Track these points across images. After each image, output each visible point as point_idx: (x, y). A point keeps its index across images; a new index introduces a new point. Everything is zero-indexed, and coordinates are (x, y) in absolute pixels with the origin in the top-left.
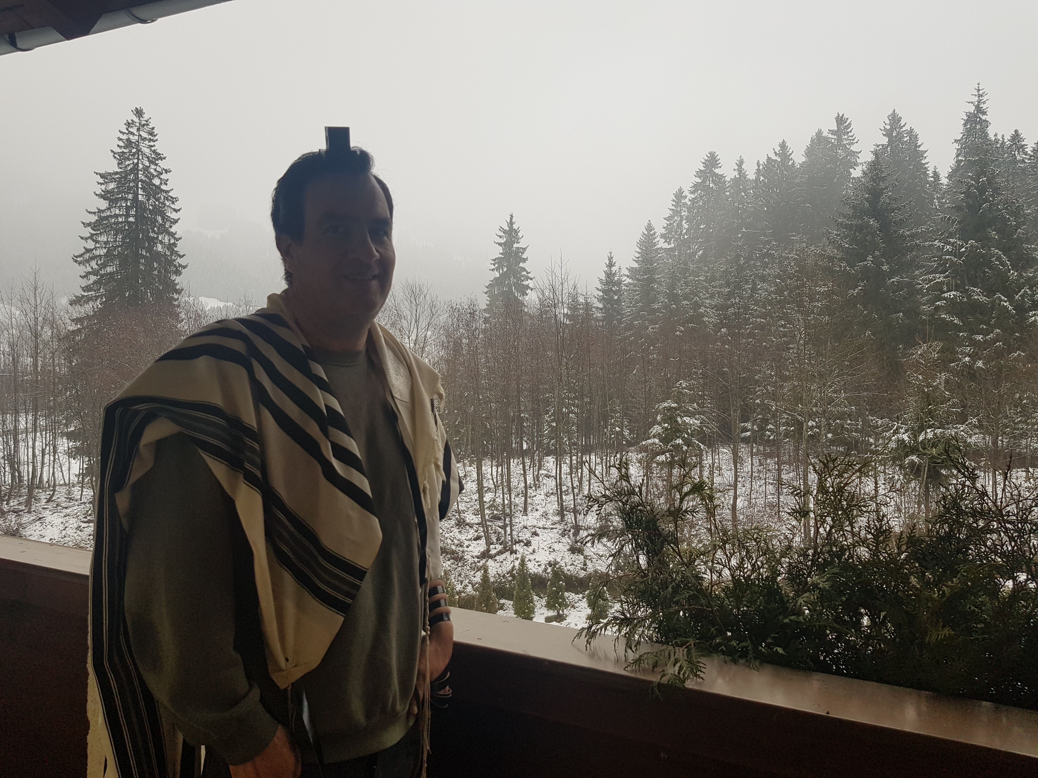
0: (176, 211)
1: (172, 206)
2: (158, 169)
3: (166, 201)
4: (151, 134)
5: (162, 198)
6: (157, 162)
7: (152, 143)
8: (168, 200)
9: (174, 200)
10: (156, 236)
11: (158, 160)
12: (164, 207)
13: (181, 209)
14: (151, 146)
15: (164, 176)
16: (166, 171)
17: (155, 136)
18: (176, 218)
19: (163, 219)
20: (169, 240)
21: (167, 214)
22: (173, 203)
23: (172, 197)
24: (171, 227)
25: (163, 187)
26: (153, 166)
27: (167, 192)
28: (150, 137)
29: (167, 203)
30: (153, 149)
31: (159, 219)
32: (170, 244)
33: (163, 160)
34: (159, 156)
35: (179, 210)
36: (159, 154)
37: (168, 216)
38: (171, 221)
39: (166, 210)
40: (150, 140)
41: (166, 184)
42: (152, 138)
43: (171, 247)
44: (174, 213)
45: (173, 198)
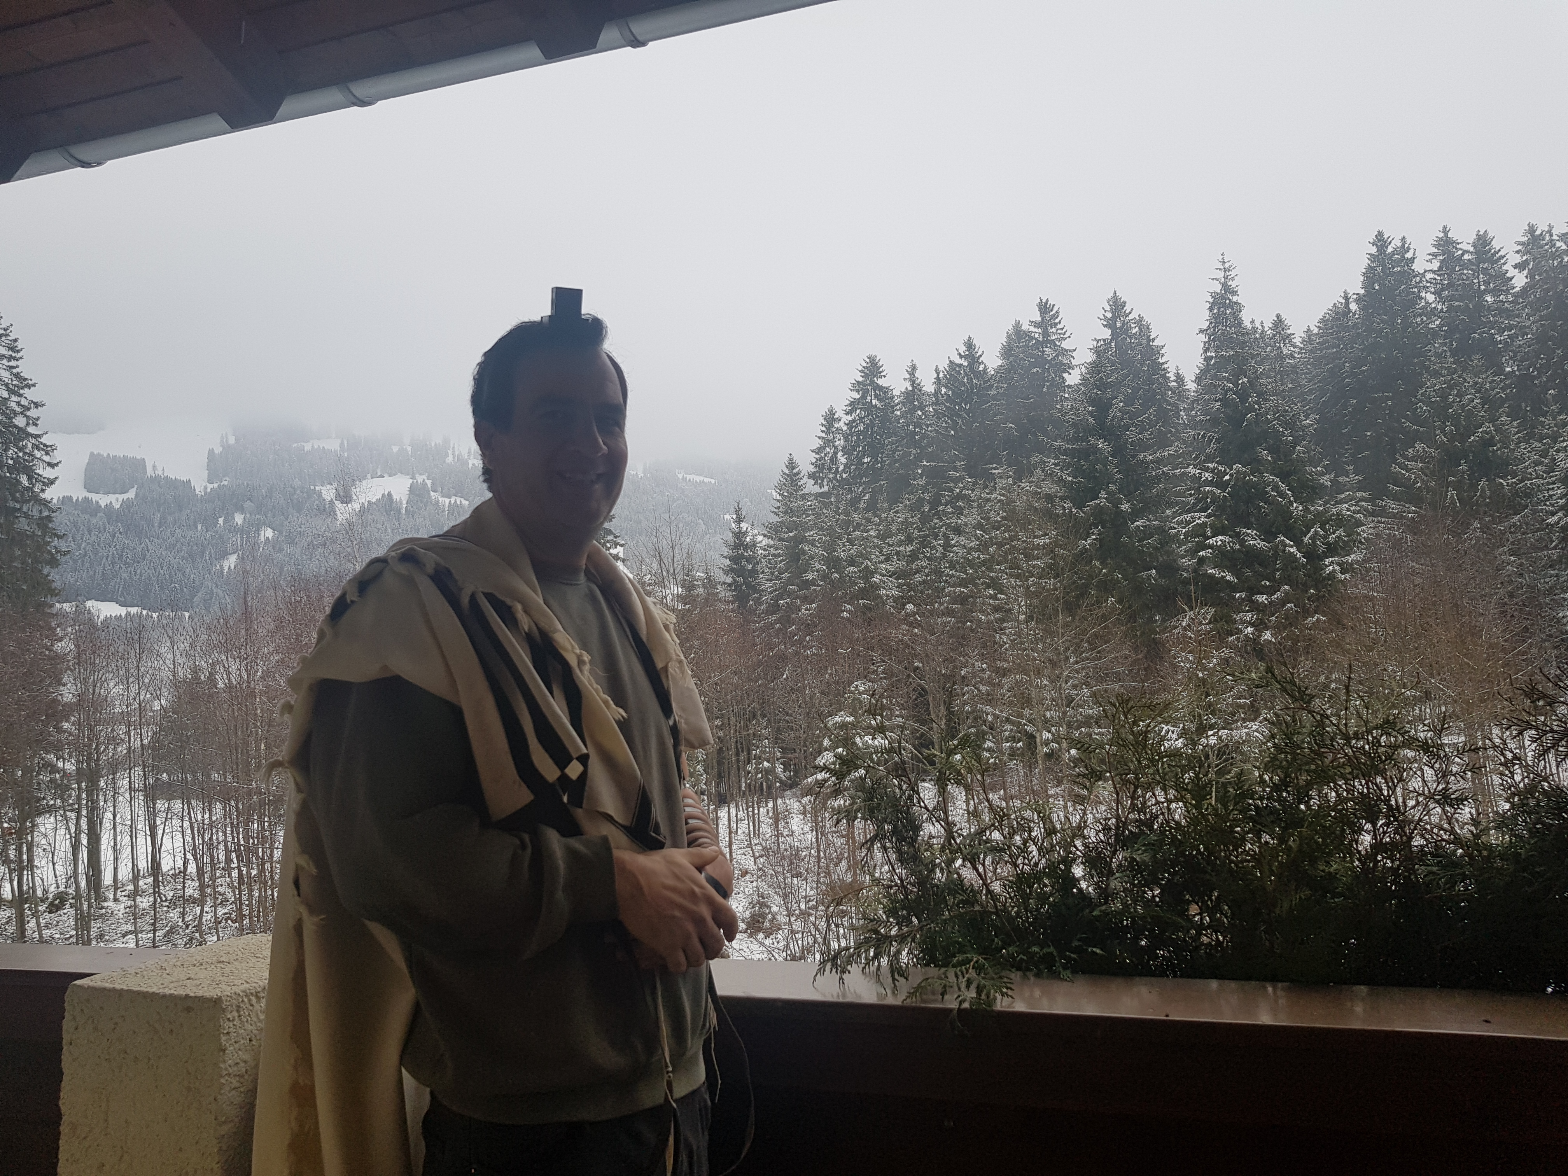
0: (52, 465)
1: (46, 458)
2: (24, 402)
3: (36, 452)
4: (12, 349)
5: (30, 445)
6: (22, 391)
7: (13, 363)
8: (38, 449)
9: (48, 449)
10: (18, 506)
11: (22, 388)
12: (33, 460)
13: (60, 462)
14: (12, 367)
15: (33, 413)
16: (37, 405)
17: (18, 351)
18: (52, 477)
19: (30, 479)
20: (41, 512)
21: (37, 471)
22: (47, 453)
23: (45, 445)
24: (43, 491)
25: (31, 430)
26: (14, 398)
27: (39, 436)
28: (10, 353)
29: (38, 454)
30: (15, 371)
31: (24, 480)
32: (41, 518)
33: (32, 388)
34: (24, 383)
35: (57, 464)
36: (26, 379)
37: (38, 474)
38: (43, 482)
39: (35, 465)
40: (10, 358)
41: (36, 425)
42: (14, 355)
43: (44, 522)
44: (48, 469)
45: (47, 446)
